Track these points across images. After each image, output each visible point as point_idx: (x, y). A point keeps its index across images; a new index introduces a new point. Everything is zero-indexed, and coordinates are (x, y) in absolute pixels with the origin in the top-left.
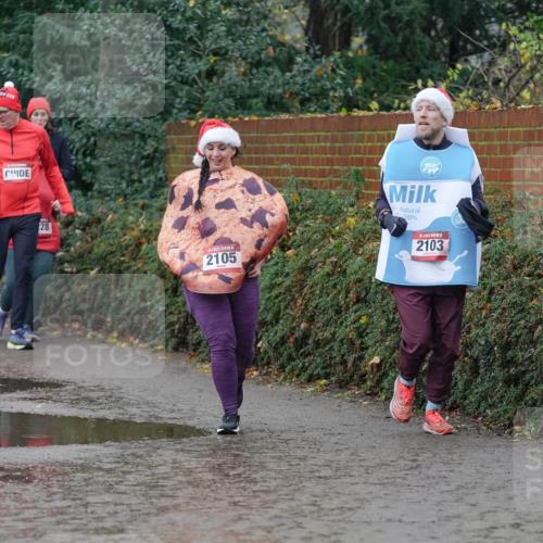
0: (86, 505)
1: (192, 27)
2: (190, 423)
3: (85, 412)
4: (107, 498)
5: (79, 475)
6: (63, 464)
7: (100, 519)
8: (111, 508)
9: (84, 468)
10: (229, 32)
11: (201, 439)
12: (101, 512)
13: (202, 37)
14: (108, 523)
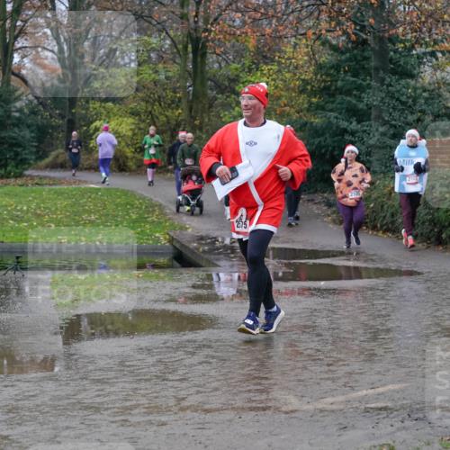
0: (373, 305)
1: (410, 100)
2: (415, 269)
3: (370, 265)
4: (382, 302)
5: (370, 292)
6: (363, 287)
7: (380, 311)
8: (384, 306)
9: (371, 289)
10: (426, 103)
11: (420, 277)
12: (379, 307)
13: (415, 105)
14: (383, 313)
